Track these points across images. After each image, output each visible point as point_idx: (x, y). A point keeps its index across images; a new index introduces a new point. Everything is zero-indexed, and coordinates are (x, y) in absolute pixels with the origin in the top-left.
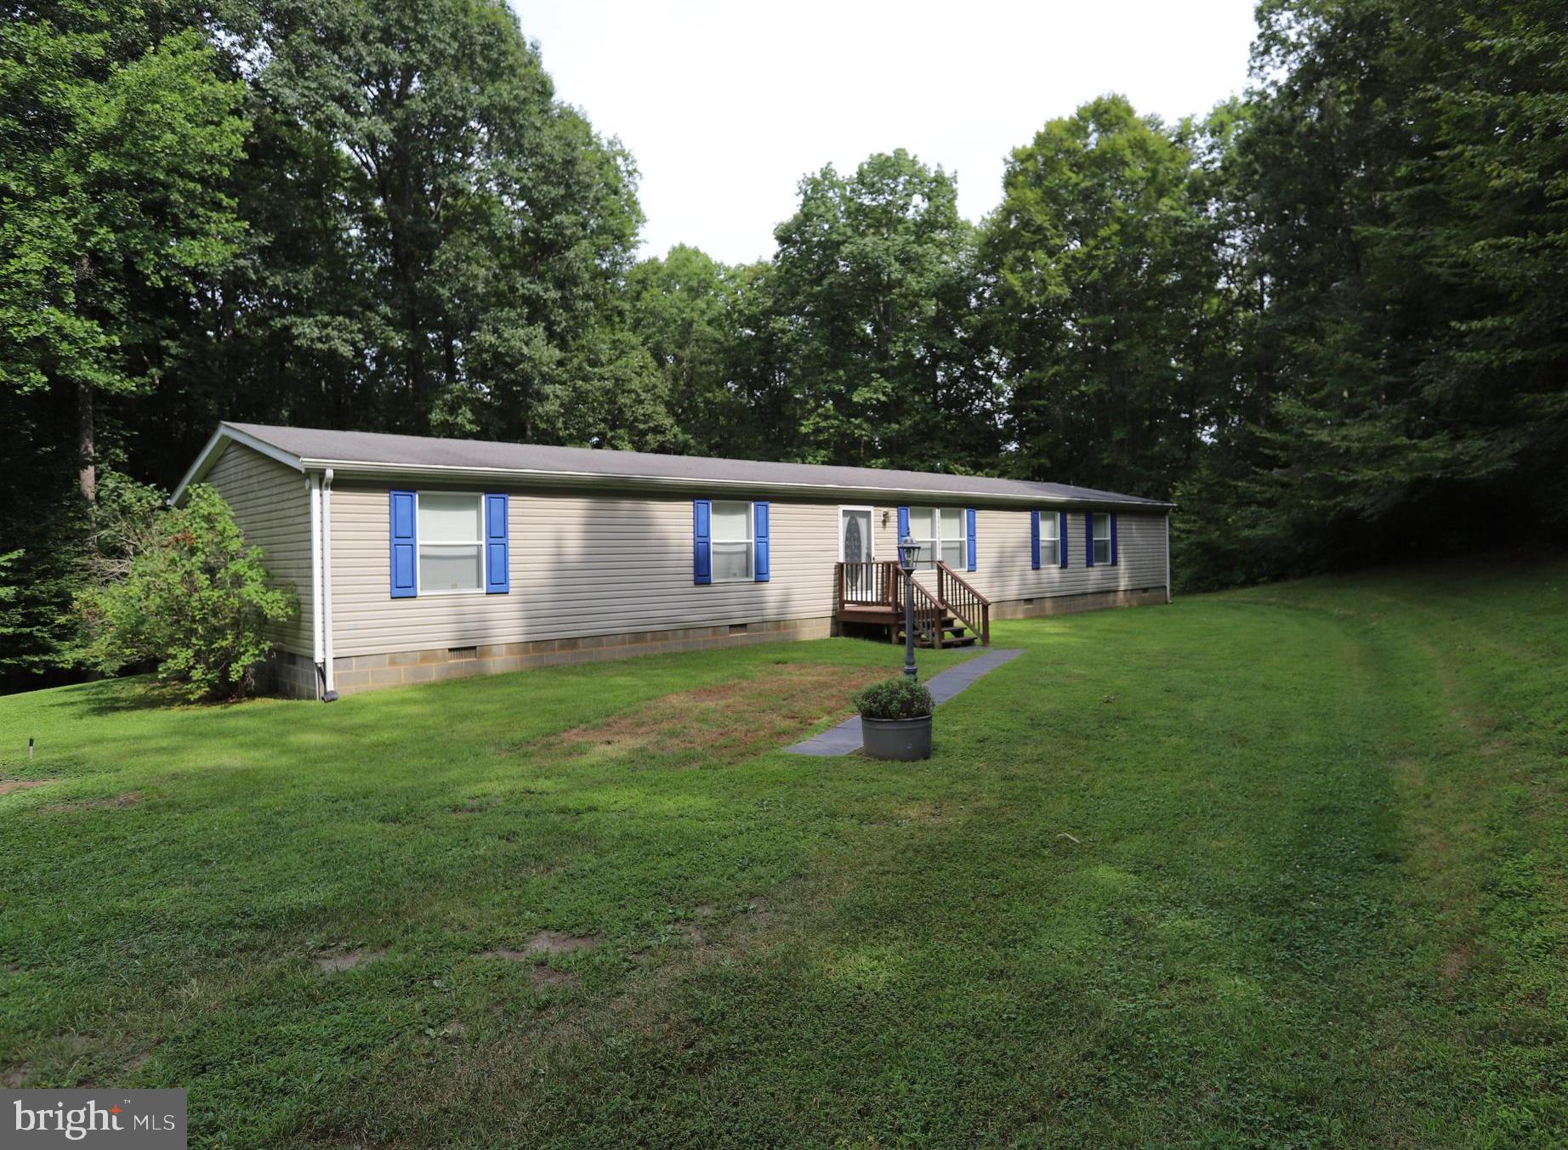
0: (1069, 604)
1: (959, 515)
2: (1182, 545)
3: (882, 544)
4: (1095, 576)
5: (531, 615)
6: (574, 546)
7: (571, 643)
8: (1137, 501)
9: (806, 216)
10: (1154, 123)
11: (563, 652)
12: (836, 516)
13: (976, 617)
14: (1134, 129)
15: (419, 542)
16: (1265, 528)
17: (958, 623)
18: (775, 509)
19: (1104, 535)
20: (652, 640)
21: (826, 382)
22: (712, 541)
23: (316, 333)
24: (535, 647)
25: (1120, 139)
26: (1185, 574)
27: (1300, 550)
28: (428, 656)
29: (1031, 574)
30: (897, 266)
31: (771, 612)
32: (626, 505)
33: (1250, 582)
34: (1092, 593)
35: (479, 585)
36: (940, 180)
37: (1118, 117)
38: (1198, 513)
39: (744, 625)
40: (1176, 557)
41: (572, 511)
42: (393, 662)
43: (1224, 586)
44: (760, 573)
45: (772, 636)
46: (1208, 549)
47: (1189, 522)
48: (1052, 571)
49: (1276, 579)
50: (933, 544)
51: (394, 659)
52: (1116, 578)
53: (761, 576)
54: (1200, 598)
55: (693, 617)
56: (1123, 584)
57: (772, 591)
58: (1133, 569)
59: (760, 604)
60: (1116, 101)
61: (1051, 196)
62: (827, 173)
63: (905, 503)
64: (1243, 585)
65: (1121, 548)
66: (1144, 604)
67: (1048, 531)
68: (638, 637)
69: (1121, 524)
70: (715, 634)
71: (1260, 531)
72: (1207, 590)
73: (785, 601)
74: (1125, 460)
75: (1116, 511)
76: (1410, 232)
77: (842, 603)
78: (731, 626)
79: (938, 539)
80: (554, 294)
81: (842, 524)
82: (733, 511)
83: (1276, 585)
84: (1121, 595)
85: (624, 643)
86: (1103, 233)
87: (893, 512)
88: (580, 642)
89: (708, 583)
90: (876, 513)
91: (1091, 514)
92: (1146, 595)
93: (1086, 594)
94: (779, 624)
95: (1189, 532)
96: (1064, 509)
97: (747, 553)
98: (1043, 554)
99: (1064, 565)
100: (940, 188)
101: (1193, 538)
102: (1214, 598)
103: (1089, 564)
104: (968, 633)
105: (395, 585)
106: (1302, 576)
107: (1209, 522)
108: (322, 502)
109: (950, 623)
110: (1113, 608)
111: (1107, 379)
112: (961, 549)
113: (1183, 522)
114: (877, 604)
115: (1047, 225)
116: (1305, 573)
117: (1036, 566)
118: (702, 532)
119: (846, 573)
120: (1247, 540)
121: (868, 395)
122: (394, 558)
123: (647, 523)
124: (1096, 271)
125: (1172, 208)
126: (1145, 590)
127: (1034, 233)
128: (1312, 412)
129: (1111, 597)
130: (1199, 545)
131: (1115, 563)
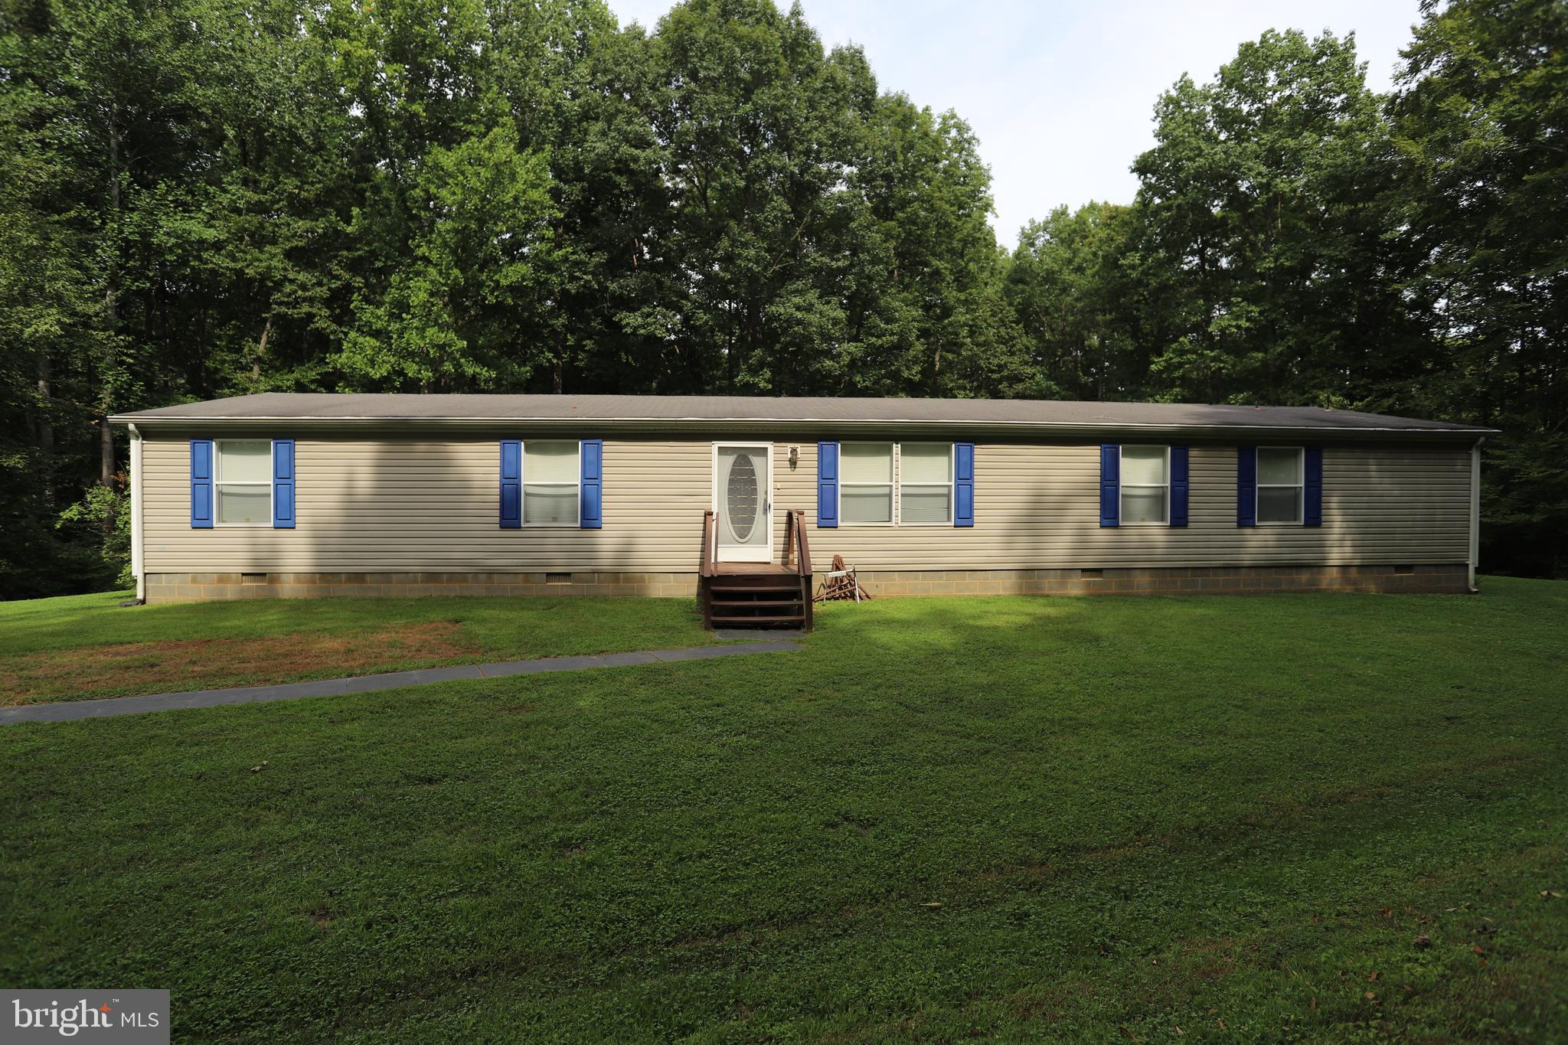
0: (1190, 579)
4: (1260, 542)
6: (365, 483)
7: (361, 577)
11: (349, 585)
15: (215, 482)
18: (610, 444)
19: (1287, 479)
20: (448, 581)
22: (523, 483)
24: (322, 578)
28: (223, 578)
29: (1100, 535)
31: (605, 562)
32: (422, 447)
34: (1249, 567)
39: (567, 575)
41: (362, 454)
42: (194, 581)
44: (590, 517)
45: (609, 589)
48: (1149, 531)
51: (195, 578)
52: (1321, 546)
53: (591, 524)
55: (500, 562)
56: (1338, 556)
57: (608, 539)
59: (591, 552)
62: (1183, 87)
63: (831, 437)
65: (1331, 500)
66: (1397, 591)
67: (1142, 473)
68: (432, 577)
69: (1334, 464)
70: (526, 581)
73: (624, 551)
75: (1324, 444)
78: (549, 574)
79: (897, 483)
81: (721, 463)
82: (555, 450)
84: (1332, 572)
85: (417, 582)
87: (809, 449)
88: (368, 577)
89: (518, 527)
91: (1252, 447)
92: (1401, 575)
93: (1237, 568)
94: (615, 576)
96: (1185, 441)
97: (570, 496)
98: (1128, 505)
99: (1180, 523)
103: (1245, 523)
105: (194, 517)
110: (1313, 592)
112: (944, 496)
117: (1112, 523)
118: (510, 473)
122: (193, 495)
123: (446, 463)
126: (1400, 567)
129: (1303, 574)
131: (1315, 522)
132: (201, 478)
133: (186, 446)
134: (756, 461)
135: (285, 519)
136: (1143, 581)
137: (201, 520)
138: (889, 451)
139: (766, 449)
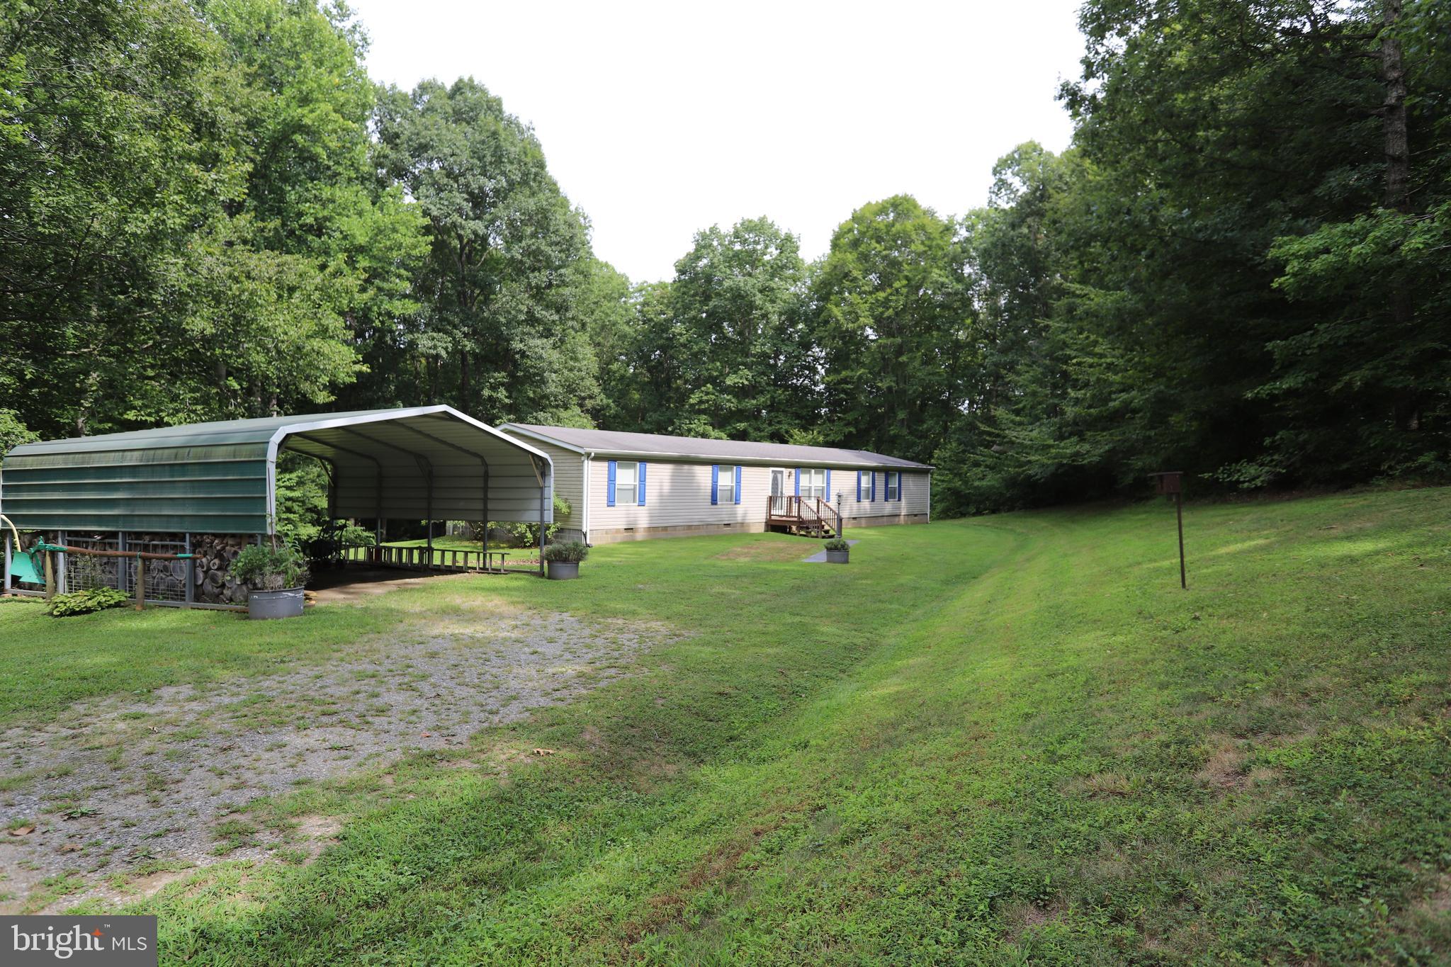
0: (874, 521)
1: (823, 473)
2: (939, 489)
3: (788, 489)
4: (888, 507)
5: (651, 517)
6: (667, 487)
7: (665, 528)
8: (913, 465)
9: (696, 257)
10: (930, 213)
11: (661, 532)
12: (768, 473)
13: (835, 525)
14: (918, 217)
15: (617, 482)
16: (991, 481)
17: (827, 528)
18: (744, 469)
19: (894, 484)
20: (695, 529)
21: (707, 370)
22: (718, 485)
23: (430, 344)
24: (651, 529)
25: (909, 225)
26: (939, 507)
27: (1008, 495)
28: (618, 531)
29: (855, 504)
30: (759, 295)
31: (739, 519)
32: (686, 467)
33: (978, 513)
34: (887, 516)
35: (634, 502)
36: (788, 238)
37: (908, 210)
38: (949, 470)
39: (729, 524)
40: (935, 496)
41: (667, 469)
43: (963, 515)
44: (736, 500)
45: (739, 530)
46: (955, 493)
47: (943, 475)
48: (866, 503)
49: (994, 512)
50: (810, 487)
51: (607, 532)
52: (900, 508)
53: (737, 502)
54: (949, 522)
55: (711, 520)
56: (904, 512)
57: (740, 509)
58: (908, 503)
59: (734, 514)
60: (906, 199)
61: (864, 257)
62: (713, 230)
63: (798, 467)
64: (974, 515)
65: (903, 493)
66: (914, 523)
67: (866, 481)
68: (689, 527)
69: (904, 478)
70: (718, 527)
71: (984, 483)
72: (953, 518)
73: (745, 514)
74: (905, 432)
75: (901, 471)
76: (1065, 325)
77: (770, 515)
78: (724, 524)
79: (813, 485)
80: (556, 317)
81: (771, 476)
82: (726, 470)
83: (994, 516)
84: (902, 517)
85: (685, 529)
86: (897, 285)
87: (793, 471)
88: (668, 528)
89: (716, 504)
90: (786, 471)
91: (888, 472)
92: (915, 517)
93: (883, 516)
94: (742, 524)
95: (943, 481)
96: (874, 470)
97: (731, 490)
98: (863, 494)
99: (873, 500)
100: (788, 244)
101: (945, 485)
102: (956, 522)
103: (886, 500)
104: (832, 532)
105: (609, 501)
106: (1009, 510)
107: (956, 475)
108: (589, 466)
109: (823, 527)
110: (898, 524)
111: (894, 379)
112: (823, 490)
113: (939, 475)
114: (787, 516)
115: (860, 277)
116: (1011, 509)
117: (859, 500)
118: (715, 481)
119: (772, 501)
120: (977, 488)
121: (736, 381)
122: (609, 489)
123: (692, 476)
124: (891, 310)
125: (940, 275)
126: (916, 515)
127: (851, 281)
128: (1013, 417)
129: (897, 519)
130: (949, 489)
131: (899, 500)
132: (612, 480)
133: (605, 464)
134: (779, 476)
135: (642, 503)
136: (863, 521)
137: (611, 503)
138: (810, 473)
139: (782, 472)
